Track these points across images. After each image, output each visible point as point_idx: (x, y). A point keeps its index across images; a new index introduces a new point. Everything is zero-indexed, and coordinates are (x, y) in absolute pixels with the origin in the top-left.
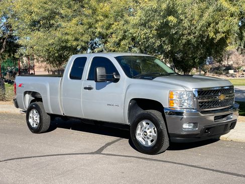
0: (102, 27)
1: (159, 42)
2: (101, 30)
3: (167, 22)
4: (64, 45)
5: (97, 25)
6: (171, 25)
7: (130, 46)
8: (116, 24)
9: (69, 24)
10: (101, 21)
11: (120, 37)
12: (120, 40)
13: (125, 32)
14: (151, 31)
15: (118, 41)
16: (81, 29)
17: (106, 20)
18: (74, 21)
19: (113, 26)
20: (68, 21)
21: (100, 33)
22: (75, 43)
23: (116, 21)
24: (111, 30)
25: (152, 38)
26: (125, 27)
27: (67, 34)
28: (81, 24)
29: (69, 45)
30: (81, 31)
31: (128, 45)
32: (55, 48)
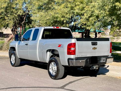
0: (79, 9)
1: (110, 19)
2: (78, 11)
3: (115, 6)
4: (55, 20)
5: (76, 8)
6: (117, 8)
7: (95, 21)
8: (87, 7)
9: (59, 7)
10: (78, 5)
11: (89, 15)
12: (89, 17)
13: (92, 12)
14: (105, 12)
15: (88, 18)
16: (66, 10)
17: (82, 5)
18: (63, 5)
19: (85, 8)
20: (58, 5)
21: (77, 13)
22: (62, 19)
23: (87, 6)
24: (84, 11)
25: (106, 16)
26: (92, 9)
27: (57, 13)
28: (67, 7)
29: (58, 20)
30: (66, 11)
31: (93, 20)
32: (50, 22)
